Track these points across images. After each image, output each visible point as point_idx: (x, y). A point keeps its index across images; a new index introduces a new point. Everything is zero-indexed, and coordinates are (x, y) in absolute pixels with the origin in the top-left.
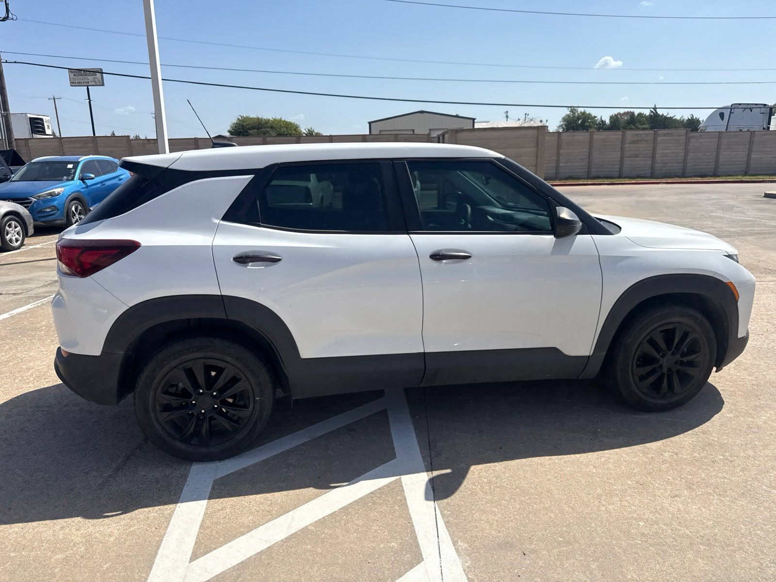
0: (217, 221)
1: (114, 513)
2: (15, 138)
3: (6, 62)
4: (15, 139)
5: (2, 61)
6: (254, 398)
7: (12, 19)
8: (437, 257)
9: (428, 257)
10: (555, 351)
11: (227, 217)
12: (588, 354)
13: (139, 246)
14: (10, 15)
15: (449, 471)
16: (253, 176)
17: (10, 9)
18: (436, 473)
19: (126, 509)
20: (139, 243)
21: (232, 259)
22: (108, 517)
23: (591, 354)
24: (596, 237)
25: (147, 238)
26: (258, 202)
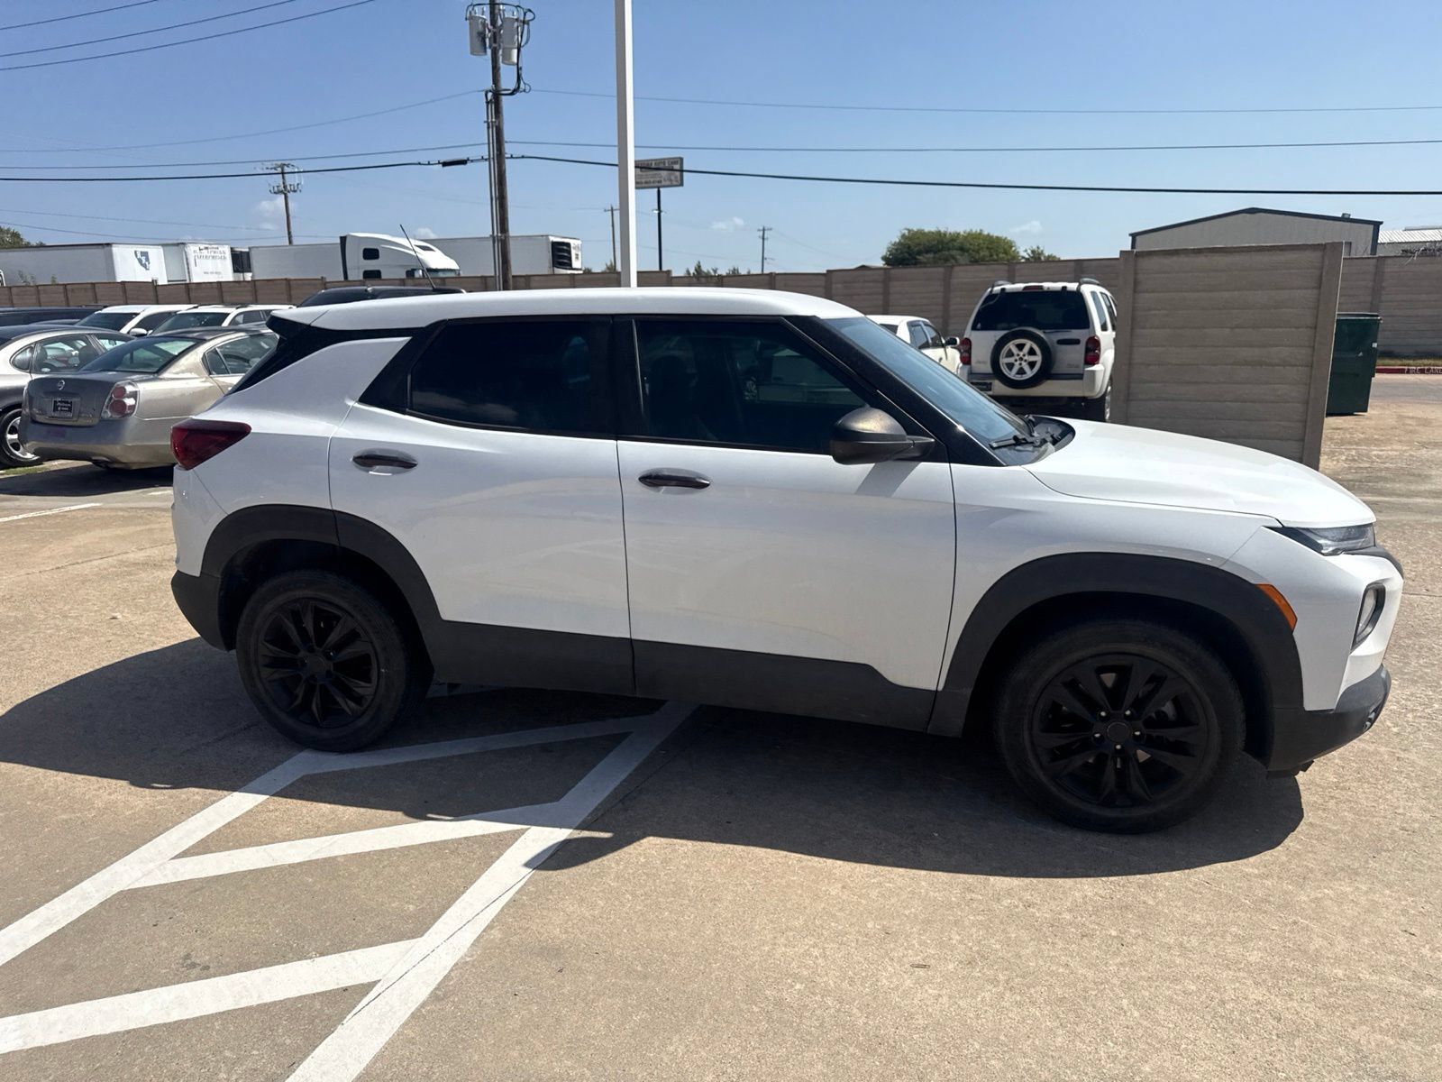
0: (351, 403)
1: (162, 786)
2: (514, 274)
3: (512, 157)
4: (513, 276)
5: (507, 156)
6: (379, 670)
7: (524, 91)
8: (653, 480)
9: (637, 479)
10: (867, 672)
11: (367, 398)
12: (934, 688)
13: (249, 433)
14: (522, 86)
15: (607, 835)
16: (408, 339)
17: (523, 75)
18: (586, 834)
19: (177, 785)
20: (250, 428)
21: (351, 459)
22: (153, 788)
23: (940, 688)
24: (958, 468)
25: (262, 422)
26: (409, 378)
